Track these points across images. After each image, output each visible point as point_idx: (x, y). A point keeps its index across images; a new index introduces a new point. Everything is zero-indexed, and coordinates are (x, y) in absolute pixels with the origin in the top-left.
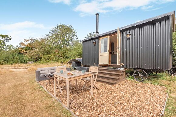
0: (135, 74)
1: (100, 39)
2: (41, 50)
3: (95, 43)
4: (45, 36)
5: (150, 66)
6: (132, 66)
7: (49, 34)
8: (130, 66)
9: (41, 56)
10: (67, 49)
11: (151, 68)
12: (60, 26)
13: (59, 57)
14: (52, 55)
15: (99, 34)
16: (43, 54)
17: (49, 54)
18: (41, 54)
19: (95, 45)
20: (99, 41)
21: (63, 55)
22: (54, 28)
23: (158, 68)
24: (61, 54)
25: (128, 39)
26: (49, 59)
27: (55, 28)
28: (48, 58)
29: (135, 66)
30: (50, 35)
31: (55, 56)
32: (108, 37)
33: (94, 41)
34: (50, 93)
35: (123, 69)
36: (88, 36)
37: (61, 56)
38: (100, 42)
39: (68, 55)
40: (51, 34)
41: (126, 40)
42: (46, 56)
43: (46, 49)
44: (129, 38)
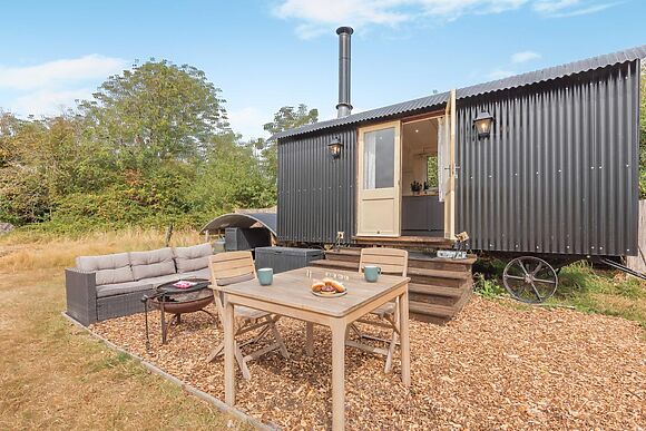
0: (509, 273)
1: (361, 131)
2: (54, 171)
3: (336, 150)
4: (75, 107)
5: (570, 241)
6: (499, 244)
7: (94, 100)
8: (492, 241)
9: (53, 197)
10: (181, 171)
11: (574, 251)
12: (148, 67)
13: (144, 203)
14: (110, 195)
15: (353, 112)
16: (62, 191)
17: (95, 188)
18: (52, 191)
19: (337, 156)
20: (356, 140)
21: (164, 194)
22: (122, 76)
23: (599, 250)
24: (155, 193)
25: (481, 137)
26: (95, 211)
27: (127, 73)
28: (91, 207)
29: (512, 245)
30: (100, 104)
31: (126, 201)
32: (397, 125)
33: (336, 141)
34: (189, 387)
35: (464, 256)
36: (277, 118)
37: (152, 203)
38: (361, 144)
39: (189, 198)
40: (105, 99)
41: (473, 143)
42: (80, 199)
43: (82, 168)
44: (488, 136)
